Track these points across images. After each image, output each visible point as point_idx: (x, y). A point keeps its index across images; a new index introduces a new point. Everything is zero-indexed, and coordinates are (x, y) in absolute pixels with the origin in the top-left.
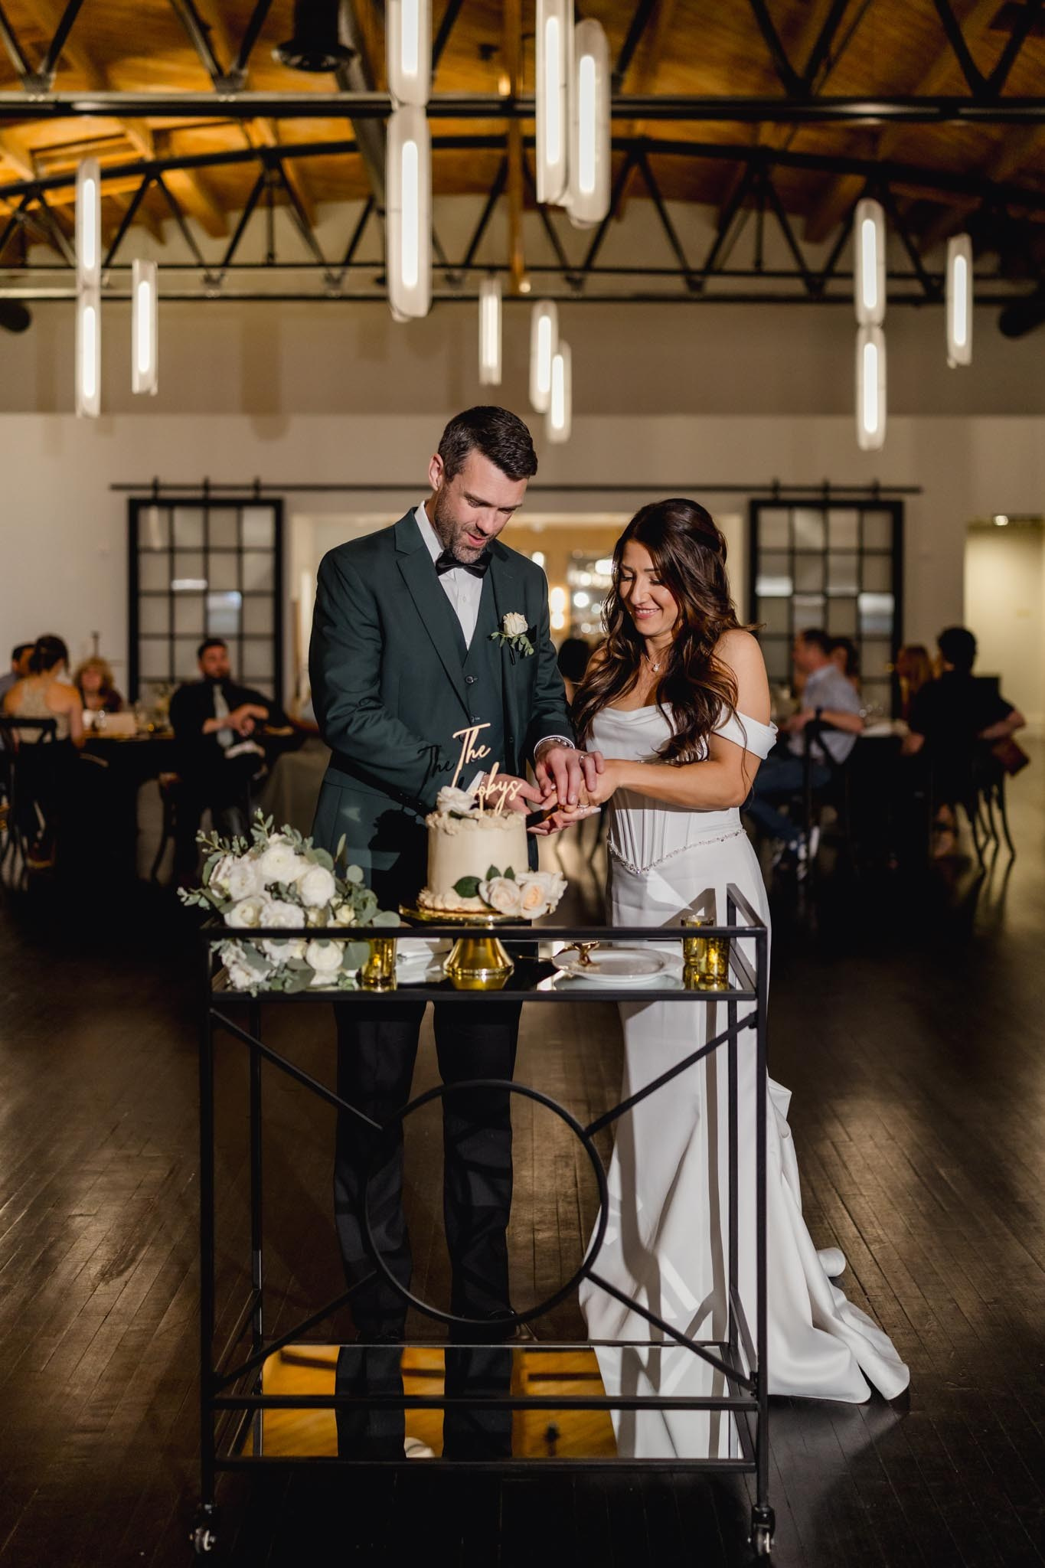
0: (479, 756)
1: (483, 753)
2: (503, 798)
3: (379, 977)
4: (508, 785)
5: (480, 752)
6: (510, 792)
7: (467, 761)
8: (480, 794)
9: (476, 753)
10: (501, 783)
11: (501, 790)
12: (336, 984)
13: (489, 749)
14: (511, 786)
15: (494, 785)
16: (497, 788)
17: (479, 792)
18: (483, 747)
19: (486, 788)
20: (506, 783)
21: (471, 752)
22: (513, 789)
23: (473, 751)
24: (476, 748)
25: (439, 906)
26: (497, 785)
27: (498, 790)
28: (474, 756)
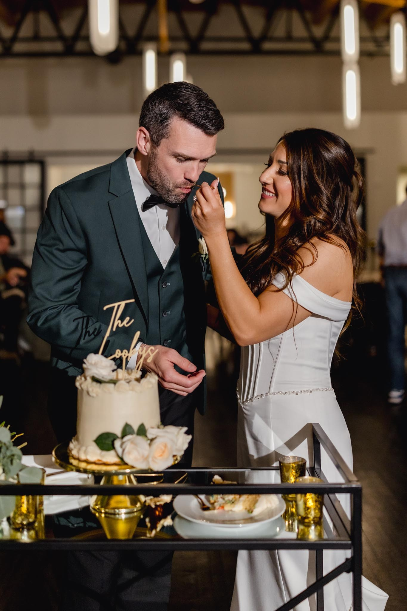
0: (124, 326)
1: (127, 323)
3: (25, 523)
5: (125, 322)
6: (149, 355)
7: (114, 329)
8: (123, 356)
9: (122, 322)
13: (133, 321)
14: (149, 351)
17: (123, 354)
18: (128, 319)
19: (129, 352)
20: (144, 349)
21: (117, 322)
23: (120, 321)
24: (122, 319)
25: (83, 457)
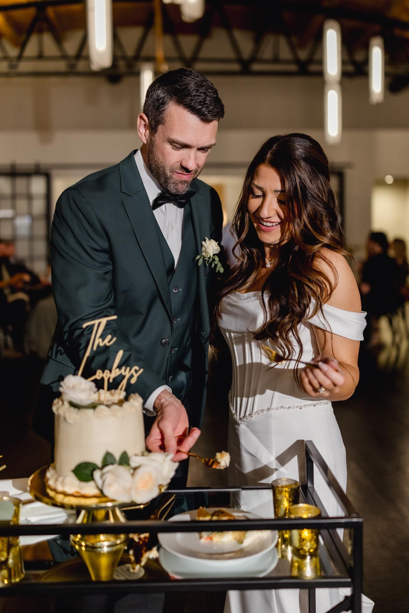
0: (105, 345)
1: (109, 342)
2: (125, 382)
5: (106, 341)
6: (132, 376)
7: (95, 349)
8: (105, 377)
9: (103, 341)
10: (124, 368)
11: (124, 374)
13: (115, 339)
14: (133, 371)
15: (118, 370)
18: (109, 337)
21: (98, 341)
22: (134, 374)
23: (101, 340)
24: (103, 337)
27: (121, 374)
28: (102, 344)
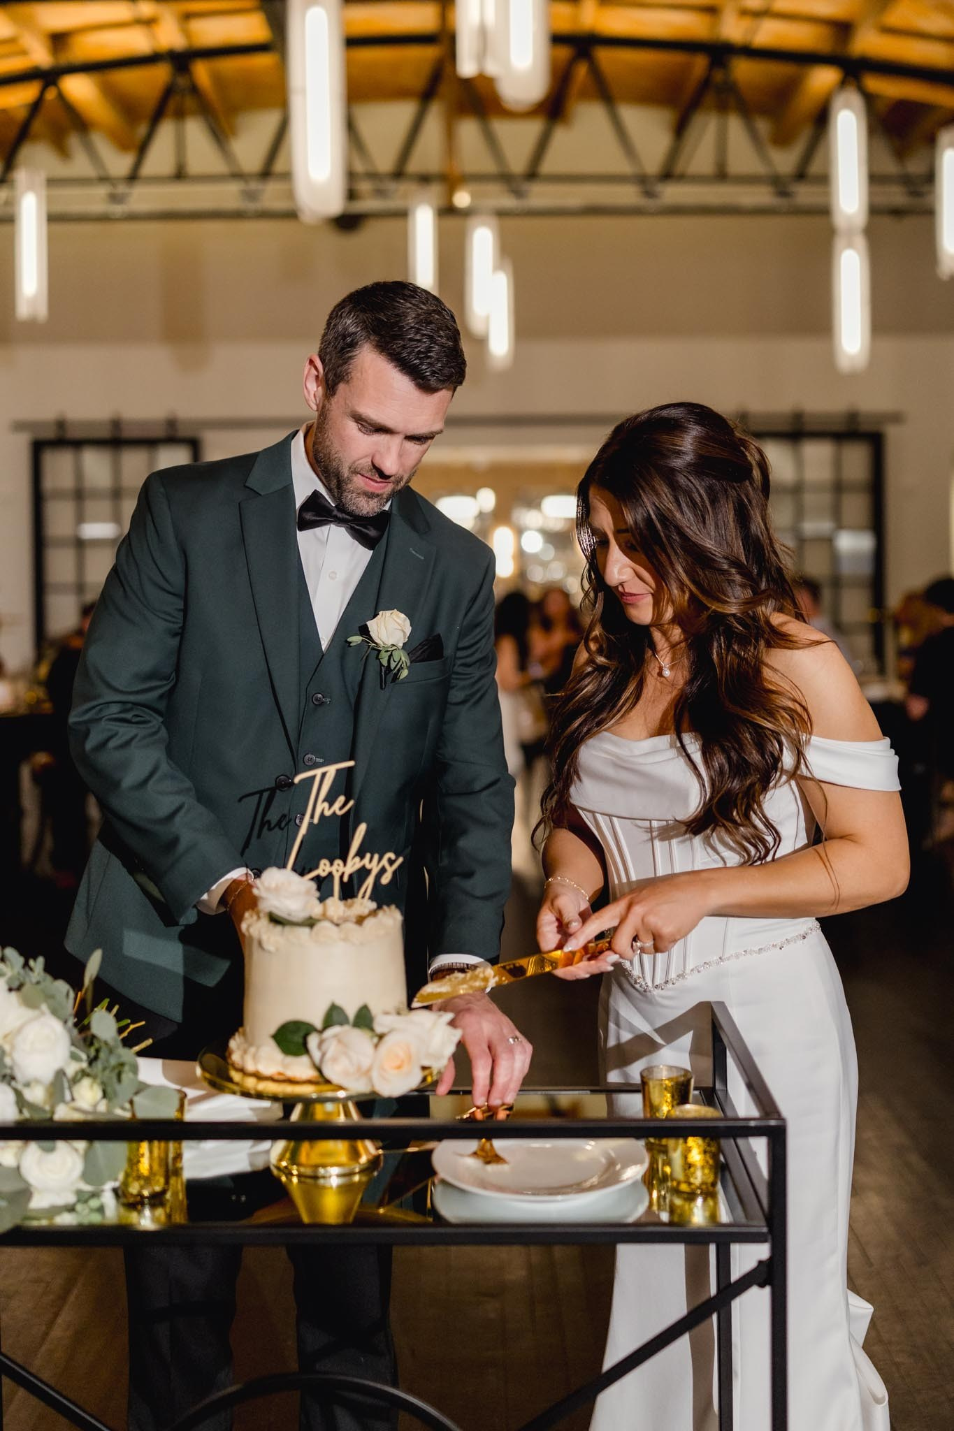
0: (334, 813)
1: (341, 808)
2: (370, 881)
3: (146, 1193)
4: (380, 859)
5: (336, 806)
6: (383, 870)
7: (316, 821)
8: (334, 873)
9: (331, 806)
10: (368, 856)
11: (368, 866)
12: (71, 1209)
13: (351, 803)
14: (385, 862)
15: (357, 859)
16: (362, 864)
17: (334, 869)
18: (342, 799)
20: (376, 857)
21: (322, 807)
22: (387, 866)
23: (326, 805)
24: (330, 799)
26: (362, 858)
27: (364, 867)
28: (328, 813)
